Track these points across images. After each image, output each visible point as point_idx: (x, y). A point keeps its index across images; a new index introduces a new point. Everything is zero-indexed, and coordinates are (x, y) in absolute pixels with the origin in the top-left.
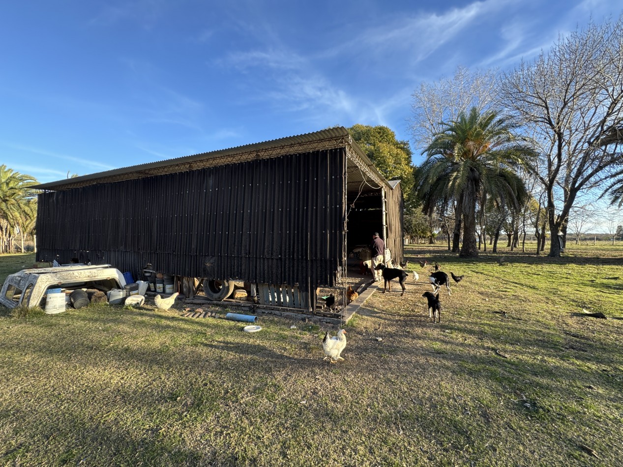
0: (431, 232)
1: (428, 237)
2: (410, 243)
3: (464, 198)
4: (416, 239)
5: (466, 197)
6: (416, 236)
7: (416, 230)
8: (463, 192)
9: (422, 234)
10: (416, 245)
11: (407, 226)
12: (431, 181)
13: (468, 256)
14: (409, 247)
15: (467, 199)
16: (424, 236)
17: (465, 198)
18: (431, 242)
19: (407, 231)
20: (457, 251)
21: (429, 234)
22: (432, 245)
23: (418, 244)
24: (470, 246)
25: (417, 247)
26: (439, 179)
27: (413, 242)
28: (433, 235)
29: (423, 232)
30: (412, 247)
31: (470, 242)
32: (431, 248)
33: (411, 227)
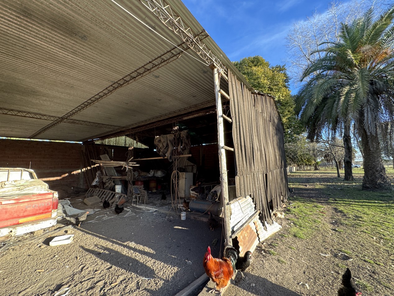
0: (315, 160)
1: (313, 165)
2: (298, 170)
3: (366, 115)
4: (302, 166)
5: (367, 113)
6: (302, 164)
7: (302, 160)
8: (362, 107)
9: (307, 163)
10: (303, 172)
11: (293, 156)
12: (315, 101)
13: (376, 188)
14: (297, 174)
15: (370, 115)
16: (310, 164)
17: (368, 115)
18: (316, 169)
19: (293, 160)
20: (351, 179)
21: (313, 162)
22: (317, 171)
23: (304, 170)
24: (378, 175)
25: (304, 174)
26: (325, 99)
27: (300, 169)
28: (317, 163)
29: (309, 160)
30: (300, 174)
31: (377, 171)
32: (318, 174)
33: (297, 157)
